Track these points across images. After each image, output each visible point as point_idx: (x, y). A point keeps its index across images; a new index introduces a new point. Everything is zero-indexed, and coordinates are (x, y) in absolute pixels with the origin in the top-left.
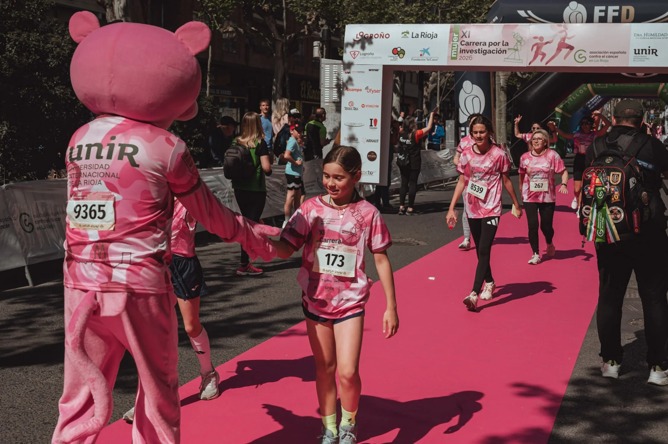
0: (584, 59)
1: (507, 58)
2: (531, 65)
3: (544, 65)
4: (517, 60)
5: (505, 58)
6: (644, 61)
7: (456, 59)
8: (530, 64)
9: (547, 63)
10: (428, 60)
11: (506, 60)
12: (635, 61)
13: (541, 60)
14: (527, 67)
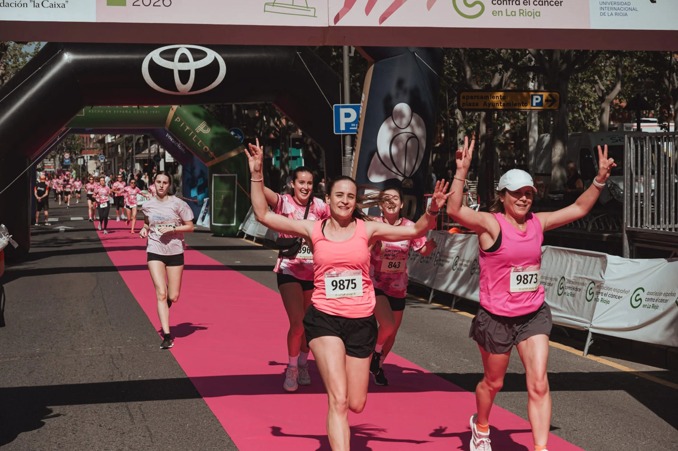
0: (478, 8)
1: (273, 4)
2: (341, 23)
3: (376, 24)
4: (299, 7)
5: (266, 4)
6: (626, 14)
7: (125, 5)
8: (337, 19)
9: (383, 18)
10: (36, 6)
11: (268, 8)
12: (604, 14)
13: (368, 10)
14: (329, 27)
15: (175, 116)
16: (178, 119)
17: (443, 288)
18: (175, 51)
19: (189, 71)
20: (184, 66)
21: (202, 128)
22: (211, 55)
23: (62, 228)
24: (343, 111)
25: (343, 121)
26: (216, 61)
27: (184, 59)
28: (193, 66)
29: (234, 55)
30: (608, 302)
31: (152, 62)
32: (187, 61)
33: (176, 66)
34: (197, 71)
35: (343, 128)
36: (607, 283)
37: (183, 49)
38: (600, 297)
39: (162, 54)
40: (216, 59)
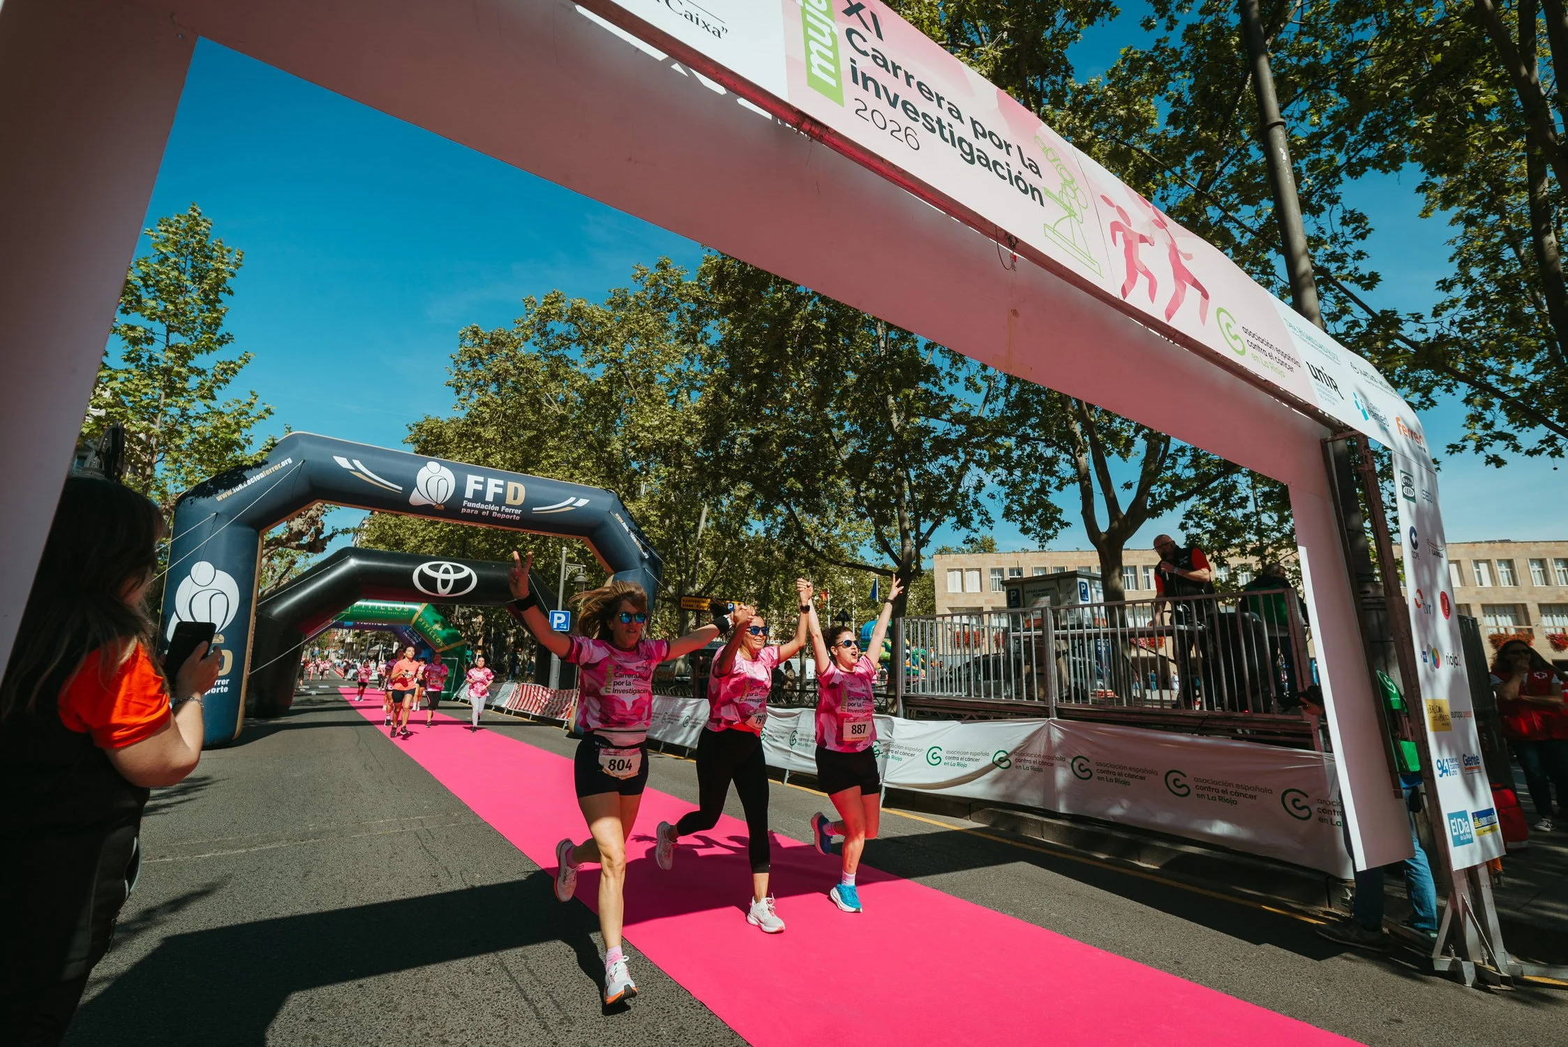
9: (1168, 315)
13: (1152, 298)
15: (419, 617)
16: (421, 620)
17: (677, 741)
18: (441, 565)
19: (449, 581)
20: (446, 577)
21: (437, 627)
22: (467, 571)
23: (313, 692)
24: (556, 615)
25: (556, 622)
26: (470, 575)
27: (446, 571)
28: (452, 577)
29: (483, 573)
30: (900, 759)
31: (421, 571)
32: (449, 573)
33: (440, 576)
34: (455, 581)
35: (555, 626)
36: (897, 742)
37: (447, 565)
38: (890, 754)
39: (430, 567)
40: (470, 574)
